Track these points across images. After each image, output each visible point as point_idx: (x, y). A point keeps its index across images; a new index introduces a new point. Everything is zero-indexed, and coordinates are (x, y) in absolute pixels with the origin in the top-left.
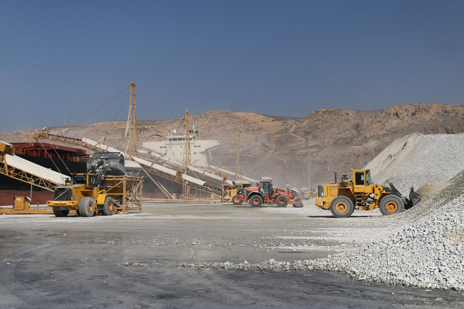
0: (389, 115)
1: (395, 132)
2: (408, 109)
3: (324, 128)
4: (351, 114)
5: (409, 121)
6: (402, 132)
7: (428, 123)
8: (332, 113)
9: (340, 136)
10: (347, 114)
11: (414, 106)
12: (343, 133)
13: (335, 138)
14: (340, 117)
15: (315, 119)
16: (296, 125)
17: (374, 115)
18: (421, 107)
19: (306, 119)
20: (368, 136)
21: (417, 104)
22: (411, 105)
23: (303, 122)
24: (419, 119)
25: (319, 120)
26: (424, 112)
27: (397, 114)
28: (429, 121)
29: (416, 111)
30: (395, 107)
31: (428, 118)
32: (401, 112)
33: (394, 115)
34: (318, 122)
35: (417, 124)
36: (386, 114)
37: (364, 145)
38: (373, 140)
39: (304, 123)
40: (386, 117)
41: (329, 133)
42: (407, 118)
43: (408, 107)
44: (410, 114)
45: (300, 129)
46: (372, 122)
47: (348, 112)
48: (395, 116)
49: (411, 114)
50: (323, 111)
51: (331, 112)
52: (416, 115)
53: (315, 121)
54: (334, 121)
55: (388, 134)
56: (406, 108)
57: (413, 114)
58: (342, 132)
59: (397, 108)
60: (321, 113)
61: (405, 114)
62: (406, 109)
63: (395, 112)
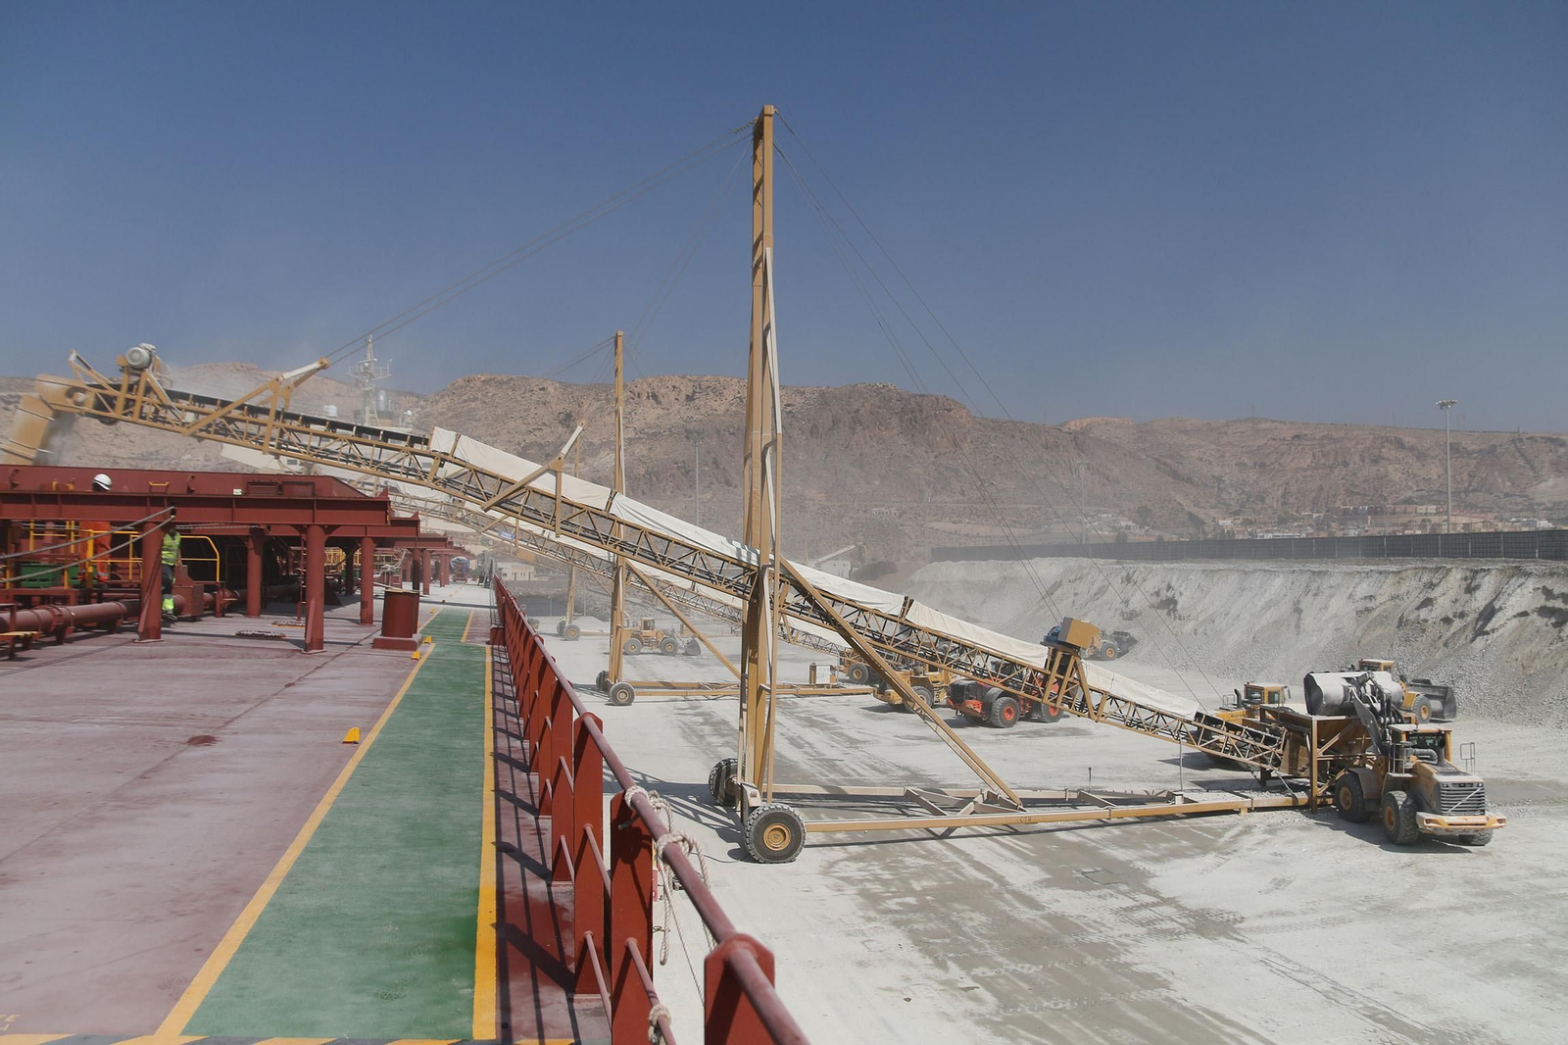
0: (639, 397)
1: (655, 434)
2: (677, 385)
3: (490, 418)
4: (551, 389)
5: (682, 411)
6: (671, 435)
7: (722, 418)
8: (505, 386)
9: (530, 439)
10: (543, 389)
11: (690, 380)
12: (537, 433)
13: (519, 444)
14: (527, 395)
15: (466, 397)
16: (419, 409)
17: (604, 395)
18: (704, 385)
19: (443, 396)
20: (596, 441)
21: (695, 378)
22: (684, 377)
23: (437, 402)
24: (703, 411)
25: (475, 399)
26: (711, 394)
27: (655, 397)
28: (724, 415)
29: (694, 392)
30: (650, 380)
31: (721, 409)
32: (663, 391)
33: (648, 397)
34: (473, 405)
35: (701, 421)
36: (632, 395)
37: (590, 460)
38: (608, 452)
39: (440, 404)
40: (631, 400)
41: (505, 431)
42: (677, 406)
43: (677, 381)
44: (682, 398)
45: (431, 419)
46: (601, 409)
47: (545, 385)
48: (652, 401)
49: (684, 397)
50: (483, 379)
51: (501, 383)
52: (697, 401)
53: (465, 401)
54: (514, 404)
55: (640, 438)
56: (674, 383)
57: (690, 398)
58: (534, 430)
59: (656, 383)
60: (479, 384)
61: (673, 395)
62: (674, 387)
63: (650, 391)
